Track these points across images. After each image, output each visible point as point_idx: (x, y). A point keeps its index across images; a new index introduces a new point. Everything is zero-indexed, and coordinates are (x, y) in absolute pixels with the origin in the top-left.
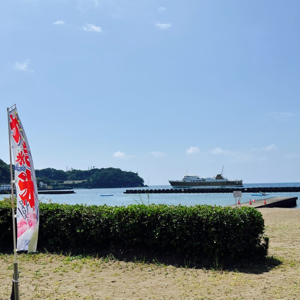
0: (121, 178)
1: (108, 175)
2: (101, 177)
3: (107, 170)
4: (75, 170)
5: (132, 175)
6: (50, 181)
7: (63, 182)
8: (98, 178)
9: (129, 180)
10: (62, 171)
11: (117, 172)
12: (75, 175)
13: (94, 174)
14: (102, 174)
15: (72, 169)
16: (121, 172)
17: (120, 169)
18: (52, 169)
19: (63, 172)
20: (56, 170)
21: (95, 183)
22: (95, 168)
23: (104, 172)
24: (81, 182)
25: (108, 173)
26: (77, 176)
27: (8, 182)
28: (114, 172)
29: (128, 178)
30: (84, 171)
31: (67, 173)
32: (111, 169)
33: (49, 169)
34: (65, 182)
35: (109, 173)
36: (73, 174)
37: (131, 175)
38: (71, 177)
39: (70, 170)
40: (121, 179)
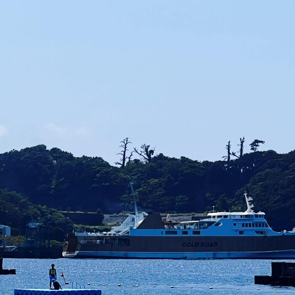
4: (161, 157)
6: (32, 209)
12: (160, 185)
13: (255, 183)
30: (206, 163)
39: (138, 157)
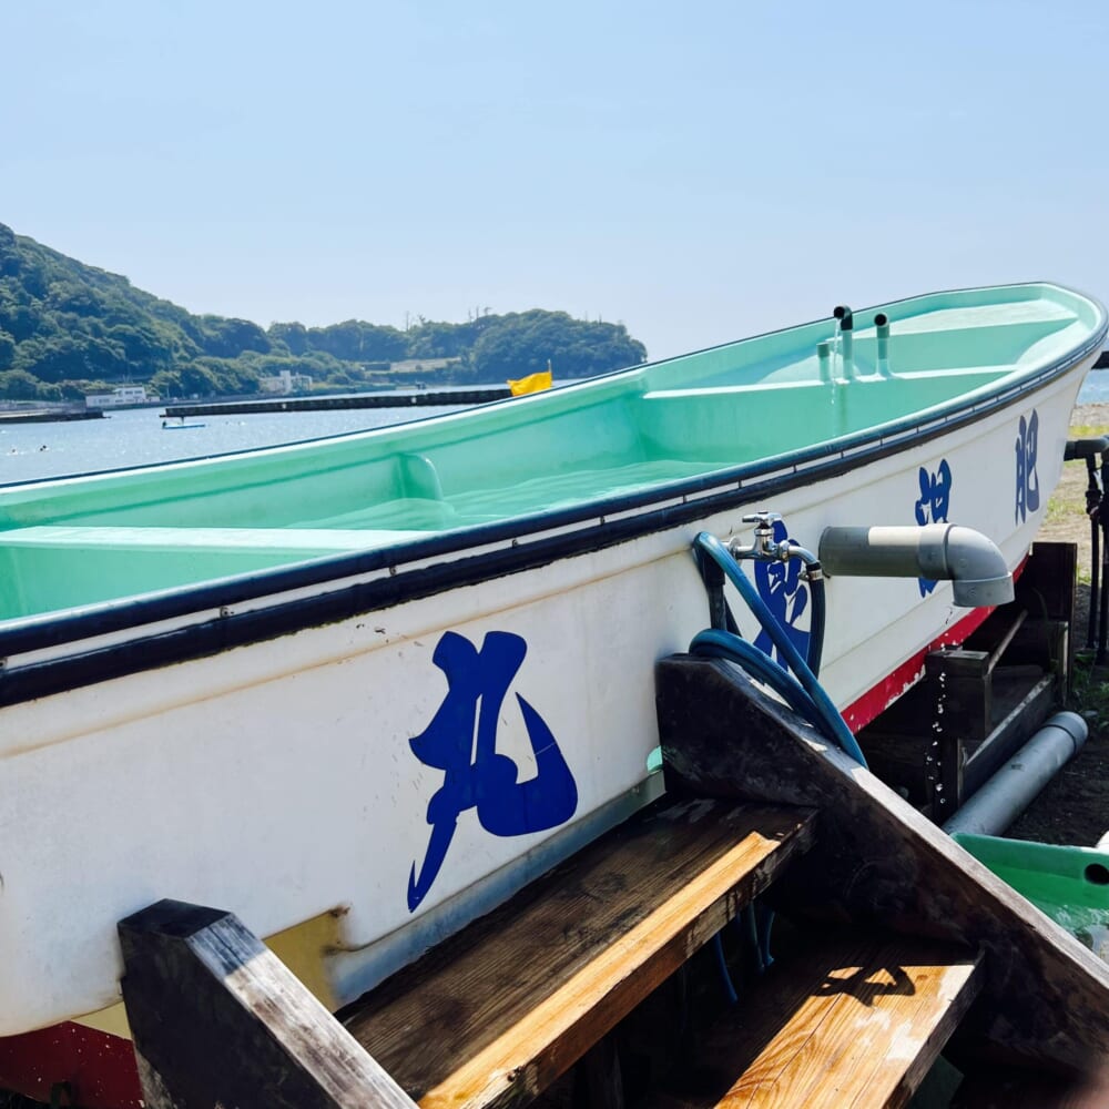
0: (566, 344)
1: (525, 337)
2: (498, 346)
3: (522, 318)
4: (430, 323)
5: (602, 331)
7: (387, 368)
8: (491, 349)
9: (589, 350)
10: (390, 329)
11: (553, 324)
12: (427, 341)
14: (504, 335)
15: (423, 320)
16: (566, 325)
17: (564, 313)
18: (362, 322)
19: (394, 333)
20: (372, 326)
21: (481, 367)
22: (490, 313)
23: (510, 327)
24: (441, 363)
25: (523, 331)
26: (435, 345)
27: (142, 378)
28: (542, 326)
29: (588, 345)
31: (405, 336)
32: (534, 315)
33: (352, 325)
34: (396, 368)
35: (529, 328)
36: (424, 339)
37: (598, 333)
38: (419, 348)
40: (565, 349)
